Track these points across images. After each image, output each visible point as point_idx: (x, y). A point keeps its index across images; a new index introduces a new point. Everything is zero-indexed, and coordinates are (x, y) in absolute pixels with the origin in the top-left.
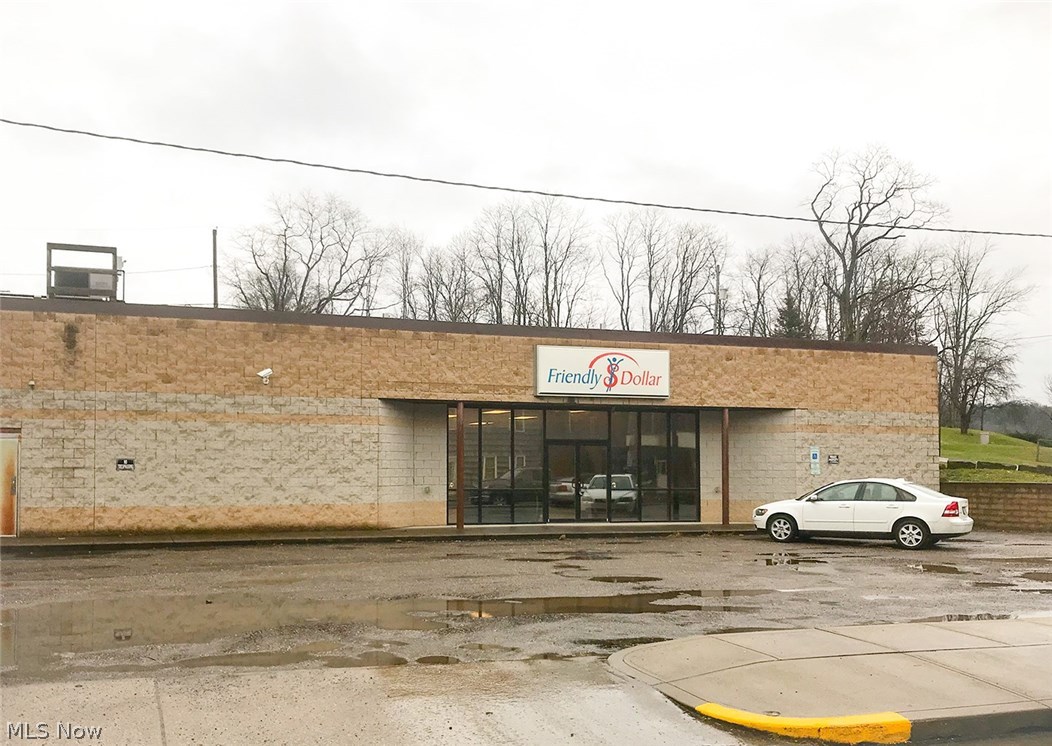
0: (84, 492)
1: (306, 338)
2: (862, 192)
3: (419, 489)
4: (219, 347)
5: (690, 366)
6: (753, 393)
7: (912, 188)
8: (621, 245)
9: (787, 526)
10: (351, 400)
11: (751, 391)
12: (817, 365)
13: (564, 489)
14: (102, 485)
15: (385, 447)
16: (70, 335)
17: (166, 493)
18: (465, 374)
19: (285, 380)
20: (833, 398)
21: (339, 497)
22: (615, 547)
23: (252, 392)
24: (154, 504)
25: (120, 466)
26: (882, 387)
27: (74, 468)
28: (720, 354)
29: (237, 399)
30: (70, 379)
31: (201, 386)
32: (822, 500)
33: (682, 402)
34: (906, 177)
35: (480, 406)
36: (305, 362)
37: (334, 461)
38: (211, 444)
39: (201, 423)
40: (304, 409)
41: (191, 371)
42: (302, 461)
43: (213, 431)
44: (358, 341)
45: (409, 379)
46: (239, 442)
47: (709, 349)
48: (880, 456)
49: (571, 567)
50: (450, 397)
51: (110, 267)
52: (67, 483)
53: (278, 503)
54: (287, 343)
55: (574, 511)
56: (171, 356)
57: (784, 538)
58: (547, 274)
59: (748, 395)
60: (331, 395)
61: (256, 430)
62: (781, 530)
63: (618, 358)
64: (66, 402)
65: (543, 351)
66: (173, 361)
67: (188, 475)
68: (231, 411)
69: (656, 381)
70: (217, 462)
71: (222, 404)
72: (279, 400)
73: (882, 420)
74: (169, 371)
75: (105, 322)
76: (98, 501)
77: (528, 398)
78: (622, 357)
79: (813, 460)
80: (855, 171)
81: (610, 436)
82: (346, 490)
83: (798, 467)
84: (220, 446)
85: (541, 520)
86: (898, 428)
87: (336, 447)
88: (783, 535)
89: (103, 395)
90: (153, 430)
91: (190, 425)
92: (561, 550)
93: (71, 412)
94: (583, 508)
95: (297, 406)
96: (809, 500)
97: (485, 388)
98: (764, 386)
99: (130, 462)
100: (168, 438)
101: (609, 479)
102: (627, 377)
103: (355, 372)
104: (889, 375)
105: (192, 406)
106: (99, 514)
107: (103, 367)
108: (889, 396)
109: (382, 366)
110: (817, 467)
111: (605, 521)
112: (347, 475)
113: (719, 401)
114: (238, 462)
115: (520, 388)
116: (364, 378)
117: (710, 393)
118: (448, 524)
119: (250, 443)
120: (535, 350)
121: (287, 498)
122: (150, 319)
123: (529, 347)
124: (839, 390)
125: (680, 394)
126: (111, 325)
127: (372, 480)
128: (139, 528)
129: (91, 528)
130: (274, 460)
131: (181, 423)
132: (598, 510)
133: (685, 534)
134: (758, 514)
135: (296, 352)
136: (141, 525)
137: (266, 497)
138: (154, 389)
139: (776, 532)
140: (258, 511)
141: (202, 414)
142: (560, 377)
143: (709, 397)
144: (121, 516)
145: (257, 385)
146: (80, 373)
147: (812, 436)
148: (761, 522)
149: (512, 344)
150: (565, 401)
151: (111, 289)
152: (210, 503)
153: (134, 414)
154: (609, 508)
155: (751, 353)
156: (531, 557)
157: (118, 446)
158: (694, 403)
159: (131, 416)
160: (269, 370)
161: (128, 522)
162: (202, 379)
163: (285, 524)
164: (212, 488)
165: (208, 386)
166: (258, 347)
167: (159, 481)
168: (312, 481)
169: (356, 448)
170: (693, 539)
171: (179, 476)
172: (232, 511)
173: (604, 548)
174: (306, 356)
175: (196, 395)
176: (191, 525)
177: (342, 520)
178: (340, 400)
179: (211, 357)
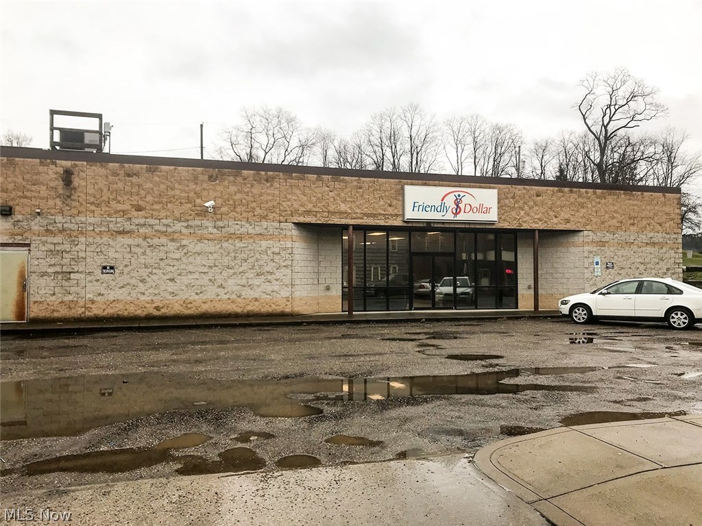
0: (78, 289)
1: (239, 179)
2: (611, 99)
3: (322, 287)
4: (177, 186)
5: (511, 200)
6: (555, 219)
7: (643, 96)
8: (456, 138)
9: (584, 312)
10: (272, 223)
11: (554, 218)
12: (598, 200)
13: (423, 287)
14: (90, 284)
15: (297, 257)
16: (67, 177)
17: (138, 290)
18: (353, 205)
19: (224, 209)
20: (609, 223)
21: (264, 292)
22: (462, 329)
23: (201, 218)
24: (129, 298)
25: (104, 271)
26: (643, 216)
27: (70, 273)
28: (532, 192)
29: (190, 223)
30: (67, 208)
31: (163, 214)
32: (610, 293)
33: (506, 225)
34: (640, 88)
35: (364, 229)
36: (238, 196)
37: (261, 266)
38: (170, 255)
39: (164, 240)
40: (238, 230)
41: (156, 203)
42: (237, 267)
43: (172, 246)
44: (276, 182)
45: (314, 209)
46: (191, 254)
47: (525, 188)
48: (642, 263)
49: (431, 346)
50: (343, 221)
51: (98, 129)
52: (65, 283)
53: (219, 297)
54: (226, 183)
55: (431, 301)
56: (142, 192)
57: (582, 321)
58: (412, 155)
59: (552, 221)
60: (258, 220)
61: (203, 245)
62: (580, 315)
63: (462, 194)
64: (64, 225)
65: (408, 189)
66: (144, 195)
67: (154, 277)
68: (184, 231)
69: (488, 210)
70: (176, 268)
71: (179, 226)
72: (220, 224)
73: (643, 238)
74: (140, 203)
75: (94, 168)
76: (88, 296)
77: (398, 222)
78: (465, 194)
79: (595, 266)
80: (607, 85)
81: (455, 249)
82: (269, 288)
83: (586, 271)
84: (177, 256)
85: (408, 308)
86: (654, 244)
87: (261, 257)
88: (581, 319)
89: (91, 220)
90: (128, 245)
91: (156, 241)
92: (423, 331)
93: (68, 232)
94: (436, 300)
95: (234, 228)
96: (601, 294)
97: (368, 215)
98: (562, 214)
99: (112, 268)
100: (139, 250)
101: (455, 280)
102: (468, 208)
103: (275, 204)
104: (648, 207)
105: (157, 228)
106: (89, 306)
107: (92, 199)
108: (648, 222)
109: (295, 200)
110: (598, 270)
111: (452, 309)
112: (269, 277)
113: (531, 225)
114: (191, 268)
115: (392, 215)
116: (282, 208)
117: (525, 220)
118: (343, 311)
119: (199, 254)
120: (403, 189)
121: (226, 294)
122: (126, 165)
123: (399, 187)
124: (613, 218)
125: (505, 220)
126: (97, 169)
127: (287, 281)
128: (118, 315)
129: (83, 316)
130: (217, 266)
131: (149, 240)
132: (446, 301)
133: (509, 318)
134: (563, 303)
135: (233, 189)
136: (120, 313)
137: (211, 292)
138: (129, 216)
139: (576, 317)
140: (204, 303)
141: (165, 233)
142: (421, 207)
143: (525, 222)
144: (105, 307)
145: (204, 212)
146: (75, 204)
147: (595, 249)
148: (565, 309)
149: (387, 185)
150: (425, 225)
151: (98, 143)
152: (170, 297)
153: (114, 233)
154: (455, 299)
155: (553, 191)
156: (400, 337)
157: (102, 257)
158: (514, 226)
159: (112, 235)
160: (212, 202)
161: (110, 311)
162: (164, 209)
163: (224, 312)
164: (171, 287)
165: (169, 214)
166: (205, 185)
167: (133, 281)
168: (244, 282)
169: (277, 258)
170: (516, 322)
171: (147, 278)
172: (186, 303)
173: (454, 329)
174: (240, 192)
175: (160, 219)
176: (156, 313)
177: (266, 309)
178: (264, 224)
179: (171, 193)
